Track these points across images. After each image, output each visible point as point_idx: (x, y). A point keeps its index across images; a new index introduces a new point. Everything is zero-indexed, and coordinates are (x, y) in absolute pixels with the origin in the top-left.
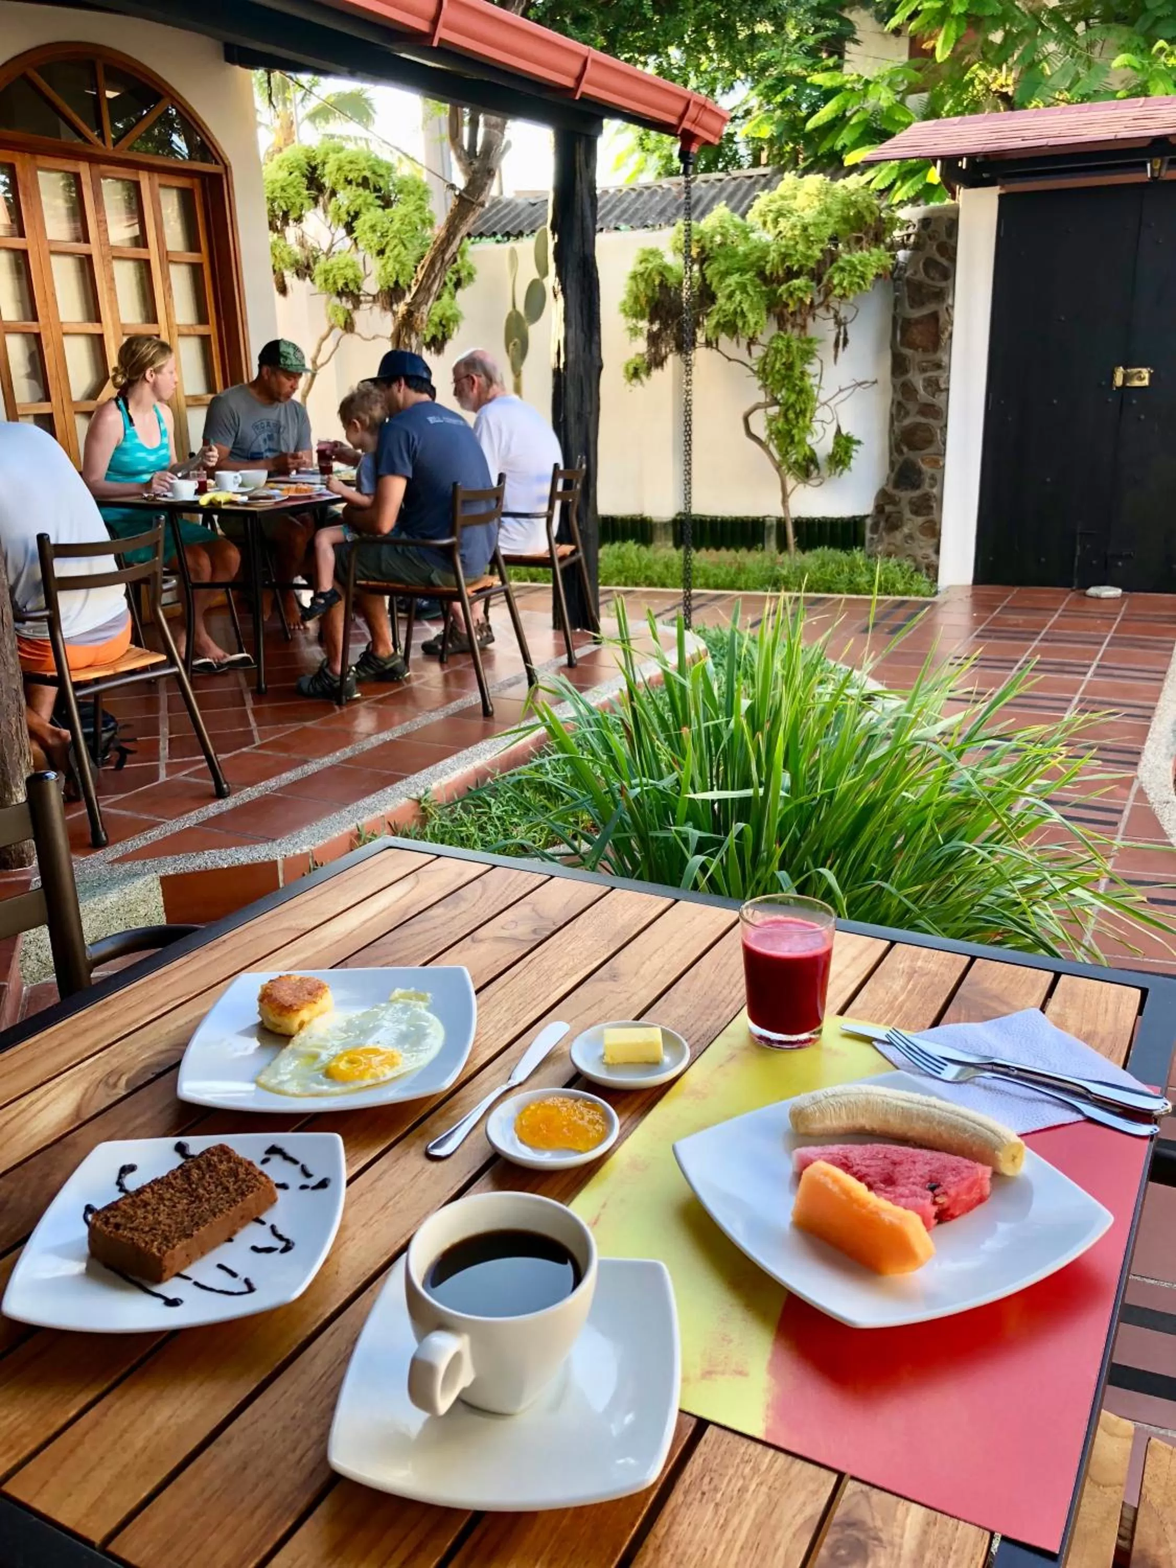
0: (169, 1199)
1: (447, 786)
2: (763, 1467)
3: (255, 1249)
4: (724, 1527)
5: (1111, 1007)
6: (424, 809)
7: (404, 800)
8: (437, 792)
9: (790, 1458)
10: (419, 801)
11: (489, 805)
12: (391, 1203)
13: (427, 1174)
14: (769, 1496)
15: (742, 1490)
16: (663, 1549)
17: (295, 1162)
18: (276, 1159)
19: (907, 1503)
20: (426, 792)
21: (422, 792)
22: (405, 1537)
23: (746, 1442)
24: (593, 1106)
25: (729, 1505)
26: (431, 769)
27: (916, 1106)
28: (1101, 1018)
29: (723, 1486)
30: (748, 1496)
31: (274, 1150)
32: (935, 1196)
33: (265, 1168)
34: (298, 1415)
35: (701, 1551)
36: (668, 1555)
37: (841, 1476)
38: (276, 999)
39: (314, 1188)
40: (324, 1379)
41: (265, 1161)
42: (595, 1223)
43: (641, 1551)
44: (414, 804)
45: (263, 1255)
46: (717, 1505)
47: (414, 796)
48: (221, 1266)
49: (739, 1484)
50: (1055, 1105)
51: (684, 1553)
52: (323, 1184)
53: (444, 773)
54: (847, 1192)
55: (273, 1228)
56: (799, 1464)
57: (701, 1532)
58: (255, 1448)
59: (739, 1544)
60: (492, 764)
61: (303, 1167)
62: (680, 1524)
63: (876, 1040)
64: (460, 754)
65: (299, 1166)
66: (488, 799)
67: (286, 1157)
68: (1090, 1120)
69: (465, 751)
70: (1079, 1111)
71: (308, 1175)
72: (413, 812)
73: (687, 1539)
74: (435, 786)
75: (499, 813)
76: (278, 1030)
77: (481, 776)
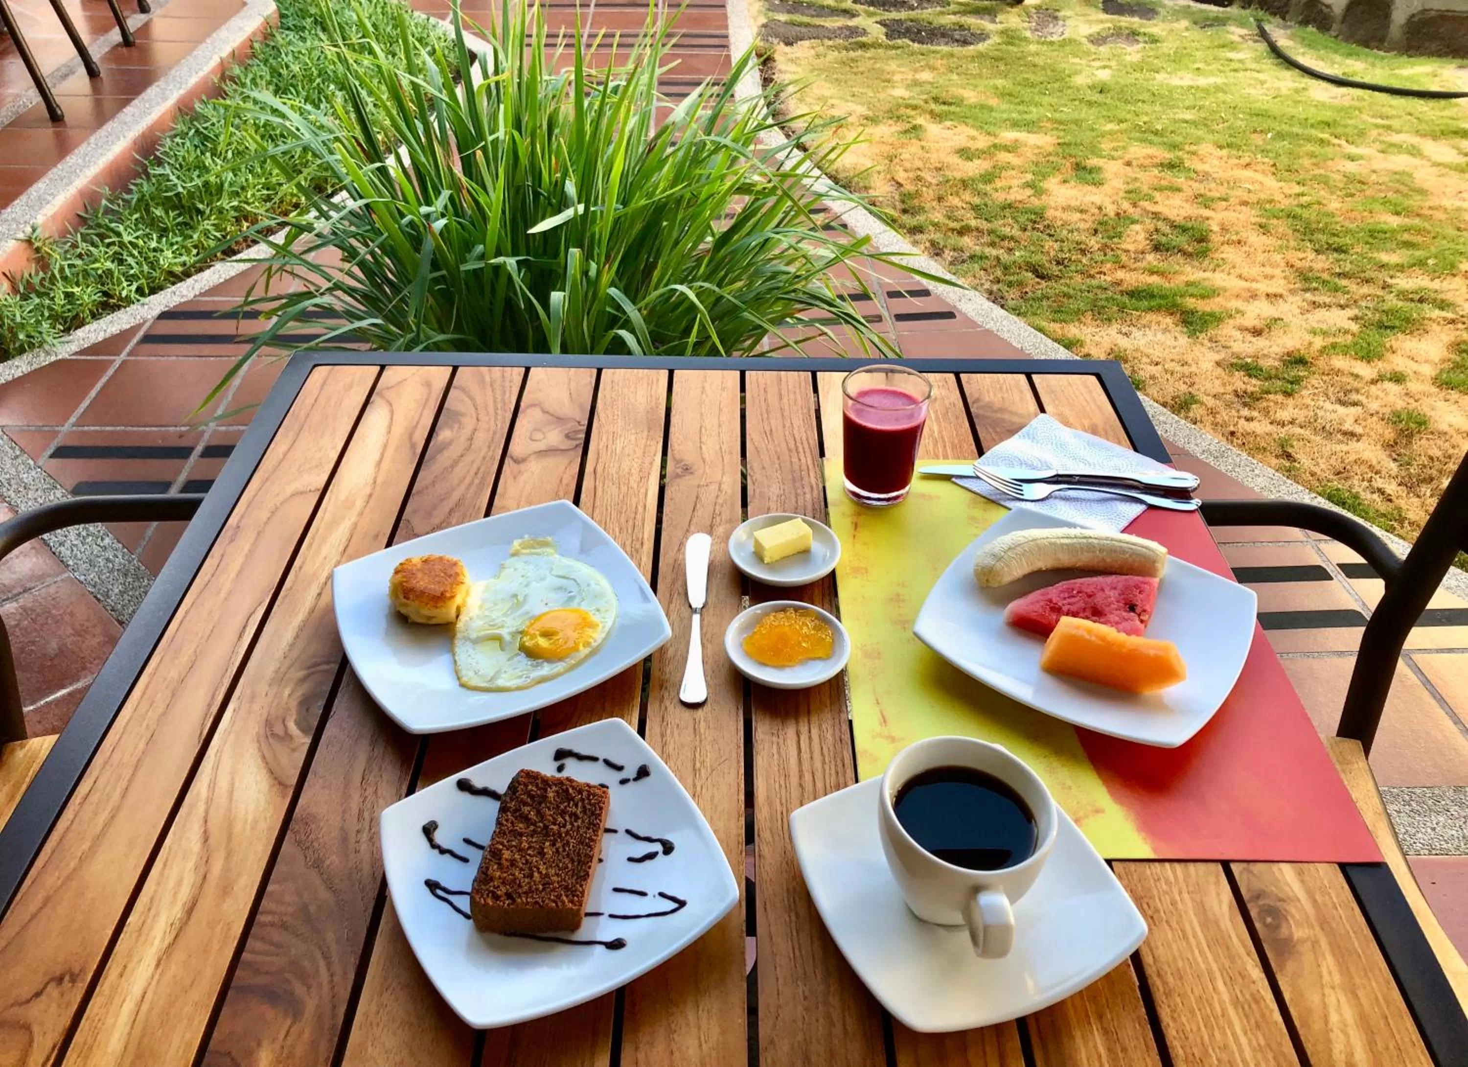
0: (530, 848)
1: (54, 217)
2: (1172, 879)
3: (631, 860)
4: (1185, 937)
5: (1088, 397)
6: (38, 250)
7: (11, 244)
8: (44, 225)
9: (1183, 864)
10: (29, 241)
11: (119, 234)
12: (698, 765)
13: (703, 724)
14: (1193, 900)
15: (1173, 903)
16: (1162, 973)
17: (594, 759)
18: (570, 763)
19: (1276, 865)
20: (34, 230)
21: (29, 230)
22: (985, 1053)
23: (1147, 865)
24: (804, 612)
25: (1175, 918)
26: (23, 198)
27: (1075, 540)
28: (1088, 409)
29: (1159, 905)
30: (1180, 906)
31: (561, 755)
32: (1139, 615)
33: (564, 774)
34: (807, 993)
35: (1186, 962)
36: (1169, 975)
37: (1226, 865)
38: (422, 593)
39: (635, 779)
40: (797, 952)
41: (560, 769)
42: (885, 721)
43: (1150, 981)
44: (24, 245)
45: (648, 863)
46: (1167, 922)
47: (21, 236)
48: (616, 890)
49: (1169, 901)
50: (1122, 500)
51: (1178, 970)
52: (643, 773)
53: (42, 201)
54: (1103, 639)
55: (628, 832)
56: (1191, 867)
57: (1174, 946)
58: (800, 1037)
59: (1204, 945)
60: (95, 181)
61: (607, 763)
62: (1157, 948)
63: (952, 476)
64: (50, 174)
65: (601, 762)
66: (113, 225)
67: (581, 758)
68: (1152, 507)
69: (54, 170)
70: (1141, 502)
71: (620, 768)
72: (25, 256)
73: (1171, 958)
74: (40, 220)
75: (130, 238)
76: (433, 622)
77: (89, 199)
